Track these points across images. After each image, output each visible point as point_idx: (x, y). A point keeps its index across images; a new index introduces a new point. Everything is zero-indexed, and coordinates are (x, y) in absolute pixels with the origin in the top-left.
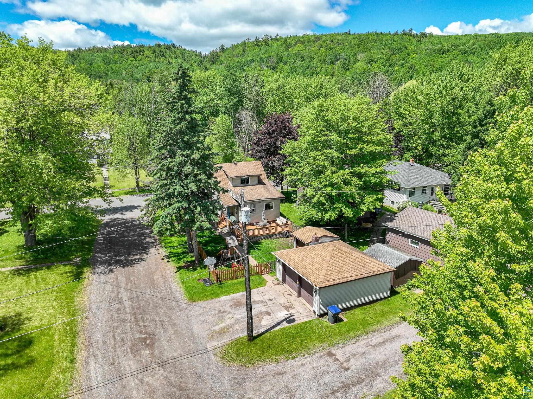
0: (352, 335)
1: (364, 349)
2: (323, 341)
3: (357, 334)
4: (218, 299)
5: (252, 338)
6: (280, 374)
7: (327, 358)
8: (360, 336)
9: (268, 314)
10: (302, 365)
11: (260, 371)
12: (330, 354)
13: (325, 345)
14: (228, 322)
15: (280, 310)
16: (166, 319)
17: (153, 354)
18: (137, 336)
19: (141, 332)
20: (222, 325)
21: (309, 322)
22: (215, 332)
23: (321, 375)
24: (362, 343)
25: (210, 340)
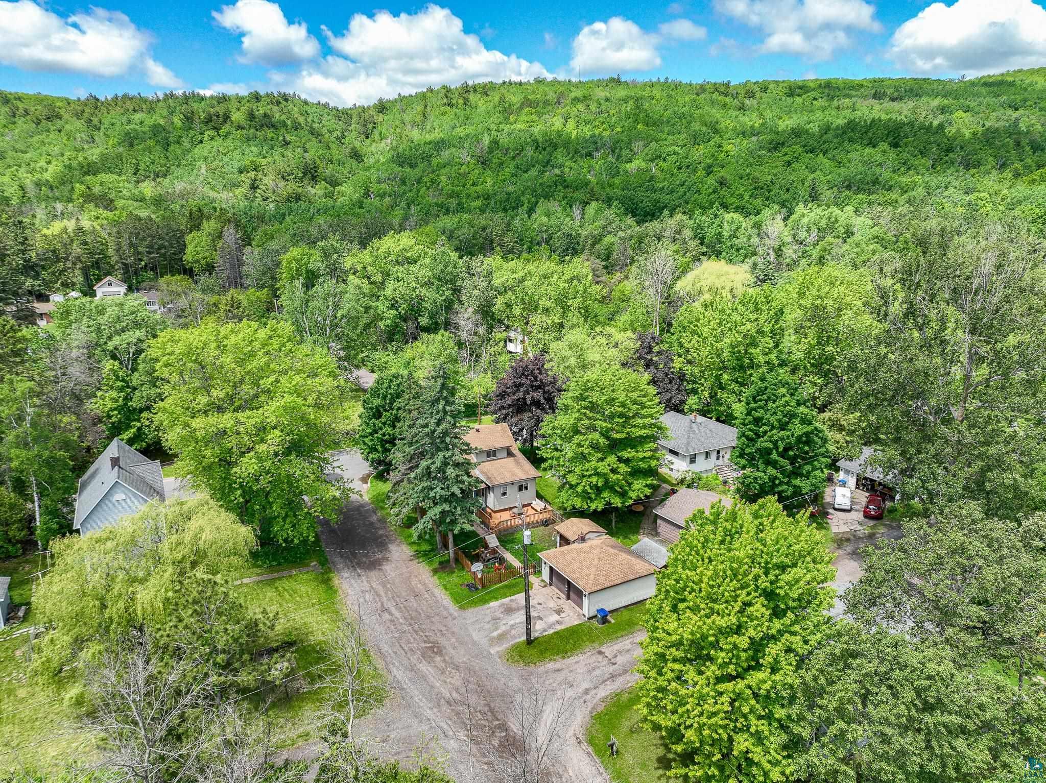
0: (619, 635)
1: (629, 647)
2: (593, 642)
3: (624, 633)
4: (487, 606)
5: (530, 642)
6: (558, 670)
7: (598, 656)
8: (626, 635)
9: (541, 619)
10: (577, 662)
11: (542, 669)
12: (600, 653)
13: (595, 645)
14: (503, 628)
15: (551, 615)
16: (444, 629)
17: (444, 660)
18: (423, 645)
19: (425, 642)
20: (499, 631)
21: (579, 625)
22: (494, 638)
23: (594, 669)
24: (627, 642)
25: (491, 645)
